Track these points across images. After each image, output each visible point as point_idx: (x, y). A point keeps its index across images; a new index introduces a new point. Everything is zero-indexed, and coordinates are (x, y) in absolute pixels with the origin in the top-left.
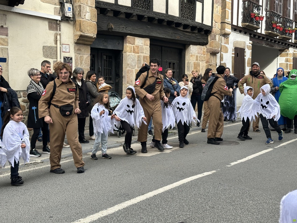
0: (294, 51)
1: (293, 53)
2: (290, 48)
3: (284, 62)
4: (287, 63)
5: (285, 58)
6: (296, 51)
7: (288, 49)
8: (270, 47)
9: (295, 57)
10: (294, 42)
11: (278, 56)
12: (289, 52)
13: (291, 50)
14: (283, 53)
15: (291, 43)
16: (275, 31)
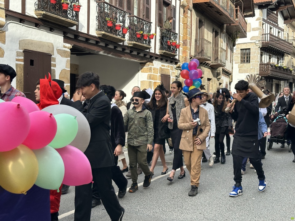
0: (162, 66)
2: (154, 62)
3: (146, 80)
4: (150, 80)
5: (147, 73)
6: (166, 66)
7: (152, 62)
8: (116, 57)
9: (164, 73)
10: (159, 54)
11: (139, 71)
12: (154, 67)
13: (157, 64)
14: (144, 67)
15: (155, 54)
16: (114, 33)
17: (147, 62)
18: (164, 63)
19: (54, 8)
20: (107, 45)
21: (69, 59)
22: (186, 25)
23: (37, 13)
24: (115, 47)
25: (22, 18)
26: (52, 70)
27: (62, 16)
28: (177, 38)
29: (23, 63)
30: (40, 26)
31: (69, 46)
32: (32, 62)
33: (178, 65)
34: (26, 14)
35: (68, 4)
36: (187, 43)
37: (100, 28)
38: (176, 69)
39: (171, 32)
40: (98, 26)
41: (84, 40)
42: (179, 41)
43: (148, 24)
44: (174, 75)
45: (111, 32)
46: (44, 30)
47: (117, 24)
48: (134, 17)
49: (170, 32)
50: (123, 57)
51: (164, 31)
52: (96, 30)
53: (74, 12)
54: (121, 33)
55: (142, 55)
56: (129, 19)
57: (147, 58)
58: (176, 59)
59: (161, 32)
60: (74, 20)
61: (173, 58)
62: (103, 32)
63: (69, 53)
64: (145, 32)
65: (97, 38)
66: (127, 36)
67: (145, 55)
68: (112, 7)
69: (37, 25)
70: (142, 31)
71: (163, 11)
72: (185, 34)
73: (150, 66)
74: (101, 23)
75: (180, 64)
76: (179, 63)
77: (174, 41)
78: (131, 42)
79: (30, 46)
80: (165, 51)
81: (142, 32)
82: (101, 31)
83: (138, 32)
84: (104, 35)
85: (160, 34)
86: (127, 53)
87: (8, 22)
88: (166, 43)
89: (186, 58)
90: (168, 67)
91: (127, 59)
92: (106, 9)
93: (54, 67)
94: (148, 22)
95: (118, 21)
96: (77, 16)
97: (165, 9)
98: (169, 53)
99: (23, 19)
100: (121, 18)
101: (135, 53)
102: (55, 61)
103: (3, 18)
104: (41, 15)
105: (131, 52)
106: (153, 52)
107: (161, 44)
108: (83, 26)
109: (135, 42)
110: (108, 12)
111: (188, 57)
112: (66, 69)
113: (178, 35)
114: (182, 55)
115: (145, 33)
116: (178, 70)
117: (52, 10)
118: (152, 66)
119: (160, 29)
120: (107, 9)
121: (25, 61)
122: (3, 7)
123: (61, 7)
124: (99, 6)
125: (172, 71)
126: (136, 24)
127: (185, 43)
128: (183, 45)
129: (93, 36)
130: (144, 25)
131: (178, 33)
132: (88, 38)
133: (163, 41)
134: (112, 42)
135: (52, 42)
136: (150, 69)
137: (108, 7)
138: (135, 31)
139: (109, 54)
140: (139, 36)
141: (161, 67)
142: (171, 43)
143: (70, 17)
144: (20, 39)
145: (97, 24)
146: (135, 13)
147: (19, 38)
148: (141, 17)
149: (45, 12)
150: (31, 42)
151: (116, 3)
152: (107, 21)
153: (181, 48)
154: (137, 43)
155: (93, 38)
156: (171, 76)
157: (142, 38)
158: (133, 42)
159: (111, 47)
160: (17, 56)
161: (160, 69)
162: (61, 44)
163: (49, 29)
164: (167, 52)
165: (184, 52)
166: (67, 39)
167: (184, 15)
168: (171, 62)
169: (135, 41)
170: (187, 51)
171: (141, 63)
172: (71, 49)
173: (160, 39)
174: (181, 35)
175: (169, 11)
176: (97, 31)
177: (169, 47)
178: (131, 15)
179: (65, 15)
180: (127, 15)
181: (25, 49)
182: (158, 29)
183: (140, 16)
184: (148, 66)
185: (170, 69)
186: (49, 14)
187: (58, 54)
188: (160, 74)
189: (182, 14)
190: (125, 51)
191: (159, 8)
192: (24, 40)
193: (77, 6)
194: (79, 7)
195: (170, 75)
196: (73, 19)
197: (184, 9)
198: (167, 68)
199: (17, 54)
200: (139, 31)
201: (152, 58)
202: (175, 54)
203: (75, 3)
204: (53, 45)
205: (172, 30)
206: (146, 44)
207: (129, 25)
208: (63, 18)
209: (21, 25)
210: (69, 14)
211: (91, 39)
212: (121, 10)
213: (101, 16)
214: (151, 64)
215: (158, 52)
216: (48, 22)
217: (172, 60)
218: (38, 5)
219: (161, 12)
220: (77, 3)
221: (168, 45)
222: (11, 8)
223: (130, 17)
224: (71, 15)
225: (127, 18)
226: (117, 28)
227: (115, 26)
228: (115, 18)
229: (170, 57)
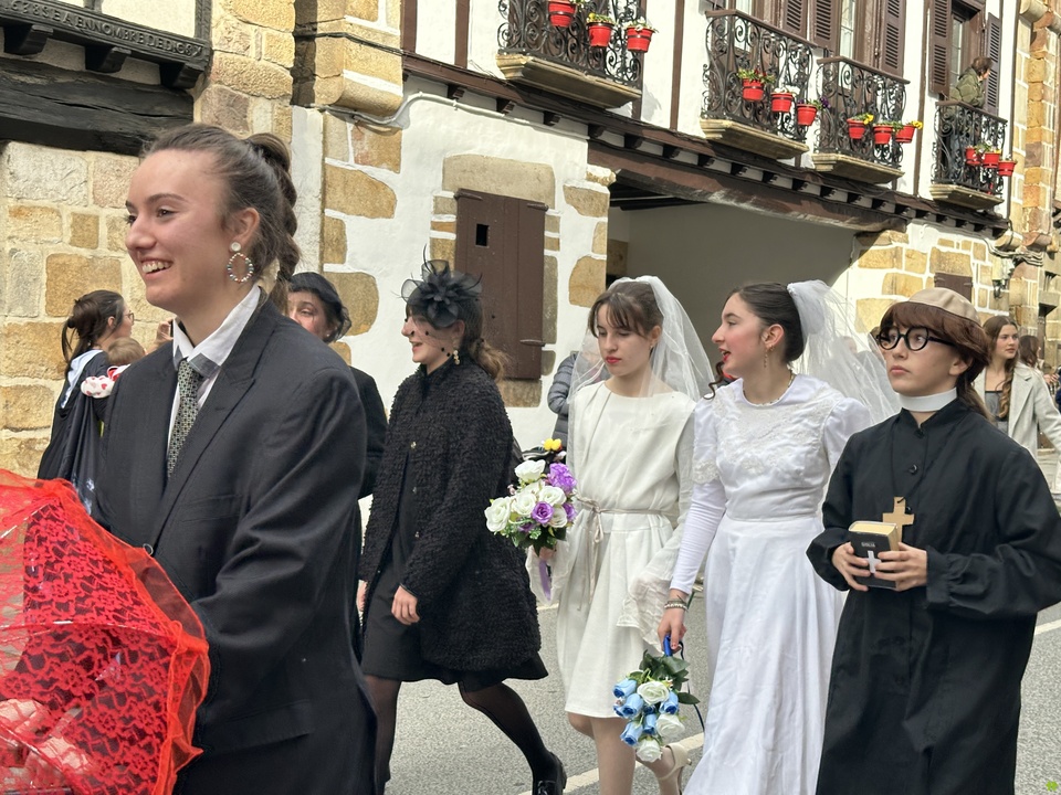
0: (943, 242)
1: (936, 252)
2: (911, 227)
3: (879, 295)
4: (894, 297)
5: (884, 272)
6: (958, 244)
7: (903, 231)
8: (770, 213)
9: (947, 270)
10: (931, 198)
11: (850, 262)
12: (909, 247)
13: (922, 237)
14: (873, 248)
15: (914, 198)
16: (765, 123)
17: (883, 230)
18: (948, 232)
19: (562, 41)
20: (736, 168)
21: (605, 219)
22: (1039, 86)
23: (506, 62)
24: (768, 176)
25: (455, 83)
26: (546, 260)
27: (588, 70)
28: (1003, 137)
29: (452, 236)
30: (512, 107)
31: (606, 174)
32: (482, 234)
33: (1002, 241)
34: (470, 67)
35: (610, 26)
36: (1042, 155)
37: (715, 108)
38: (995, 254)
39: (981, 114)
40: (709, 100)
41: (658, 151)
42: (1010, 148)
43: (892, 86)
44: (988, 279)
45: (756, 122)
46: (524, 121)
47: (778, 91)
48: (842, 64)
49: (975, 116)
50: (796, 213)
51: (955, 111)
52: (702, 114)
53: (629, 55)
54: (792, 123)
55: (865, 202)
56: (821, 71)
57: (886, 215)
58: (996, 218)
59: (941, 115)
60: (629, 83)
61: (985, 214)
62: (727, 123)
63: (604, 201)
64: (881, 116)
65: (703, 144)
66: (813, 133)
67: (877, 203)
68: (763, 31)
69: (502, 105)
70: (871, 113)
71: (951, 37)
72: (1034, 123)
73: (895, 244)
74: (722, 89)
75: (1012, 235)
76: (1008, 233)
77: (993, 150)
78: (824, 156)
79: (477, 177)
80: (954, 187)
81: (871, 117)
82: (717, 118)
83: (856, 119)
84: (729, 132)
85: (937, 123)
86: (810, 197)
87: (410, 98)
88: (960, 155)
89: (1036, 214)
90: (966, 246)
91: (807, 218)
92: (741, 38)
93: (553, 248)
94: (892, 79)
95: (782, 80)
96: (638, 66)
97: (959, 29)
98: (972, 193)
99: (459, 86)
100: (793, 71)
101: (839, 196)
102: (556, 229)
103: (396, 82)
104: (516, 70)
105: (825, 191)
106: (910, 191)
107: (942, 159)
108: (655, 104)
109: (840, 157)
110: (748, 49)
111: (1047, 210)
112: (594, 255)
113: (1008, 124)
114: (1021, 202)
115: (881, 121)
116: (1003, 257)
117: (554, 50)
118: (903, 245)
119: (937, 104)
120: (746, 40)
121: (460, 228)
122: (396, 44)
123: (585, 40)
124: (716, 27)
125: (980, 263)
126: (849, 87)
127: (1033, 157)
128: (1026, 163)
129: (690, 139)
130: (879, 92)
131: (1008, 118)
132: (670, 146)
133: (950, 150)
134: (756, 156)
135: (550, 160)
136: (895, 256)
137: (747, 31)
138: (845, 114)
139: (743, 201)
140: (857, 134)
141: (939, 247)
142: (979, 156)
143: (613, 72)
144: (448, 155)
145: (707, 94)
146: (846, 50)
147: (444, 151)
148: (867, 62)
149: (531, 58)
150: (481, 165)
151: (776, 15)
152: (743, 81)
153: (1018, 176)
154: (850, 159)
155: (688, 145)
156: (974, 281)
157: (867, 140)
158: (833, 156)
159: (753, 174)
160: (437, 211)
161: (935, 256)
162: (578, 168)
163: (541, 116)
164: (964, 190)
165: (1031, 188)
166: (598, 150)
167: (1032, 50)
168: (978, 228)
169: (843, 153)
170: (1042, 185)
171: (860, 234)
172: (612, 187)
173: (938, 141)
174: (1020, 127)
175: (975, 37)
176: (703, 118)
177: (972, 172)
178: (831, 57)
179: (596, 66)
180: (815, 58)
181: (462, 190)
182: (931, 104)
183: (861, 58)
184: (888, 242)
185: (971, 253)
186: (545, 64)
187: (568, 203)
188: (933, 276)
189: (1023, 45)
190: (804, 190)
191: (938, 28)
192: (459, 157)
193: (640, 32)
194: (648, 34)
195: (971, 279)
196: (625, 78)
197: (1032, 29)
198: (960, 251)
199: (436, 207)
200: (857, 114)
201: (902, 212)
202: (993, 198)
203: (633, 20)
204: (552, 174)
205: (986, 109)
206: (885, 161)
207: (821, 93)
208: (589, 78)
209: (451, 105)
210: (611, 61)
211: (681, 149)
212: (795, 40)
213: (721, 66)
214: (900, 235)
215: (927, 191)
216: (540, 92)
217: (979, 222)
218: (508, 35)
219: (941, 41)
220: (642, 20)
221: (966, 164)
222: (421, 49)
223: (824, 64)
224: (618, 66)
225: (816, 67)
226: (779, 106)
227: (773, 98)
228: (770, 70)
229: (975, 211)
